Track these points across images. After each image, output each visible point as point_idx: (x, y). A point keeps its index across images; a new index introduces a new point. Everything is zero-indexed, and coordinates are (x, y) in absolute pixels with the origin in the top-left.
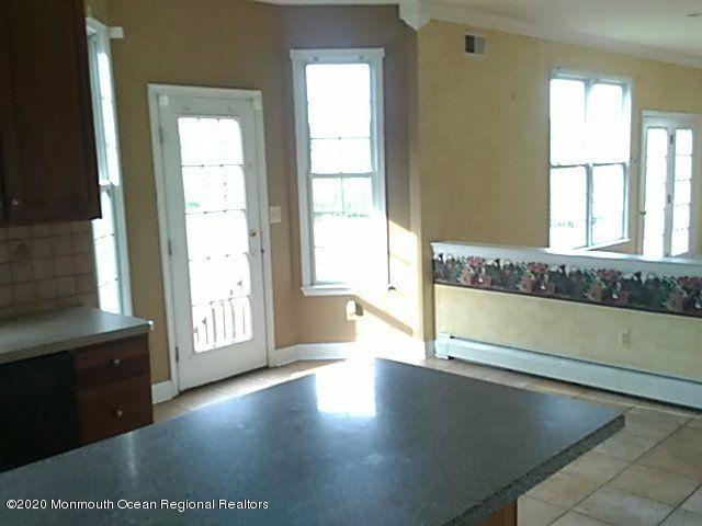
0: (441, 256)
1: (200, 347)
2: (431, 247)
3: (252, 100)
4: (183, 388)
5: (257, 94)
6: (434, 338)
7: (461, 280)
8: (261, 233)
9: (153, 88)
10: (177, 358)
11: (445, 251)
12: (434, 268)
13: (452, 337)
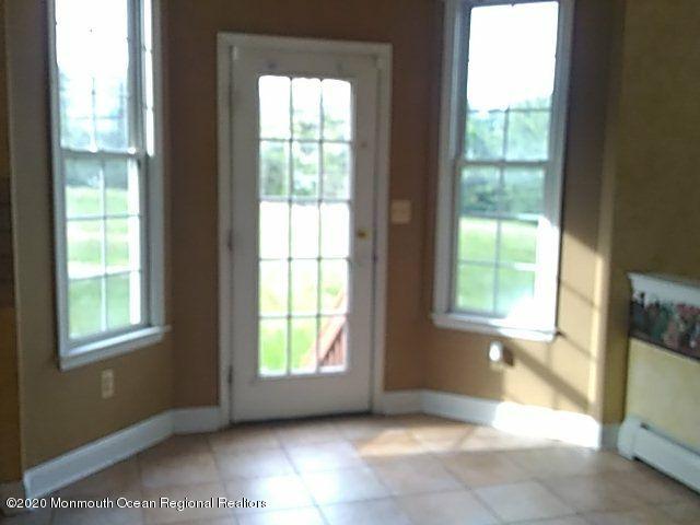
0: (642, 295)
1: (266, 370)
2: (629, 282)
3: (375, 57)
4: (237, 418)
5: (385, 50)
6: (622, 418)
7: (666, 337)
8: (375, 233)
9: (224, 38)
10: (230, 380)
11: (650, 289)
12: (631, 313)
13: (644, 426)
